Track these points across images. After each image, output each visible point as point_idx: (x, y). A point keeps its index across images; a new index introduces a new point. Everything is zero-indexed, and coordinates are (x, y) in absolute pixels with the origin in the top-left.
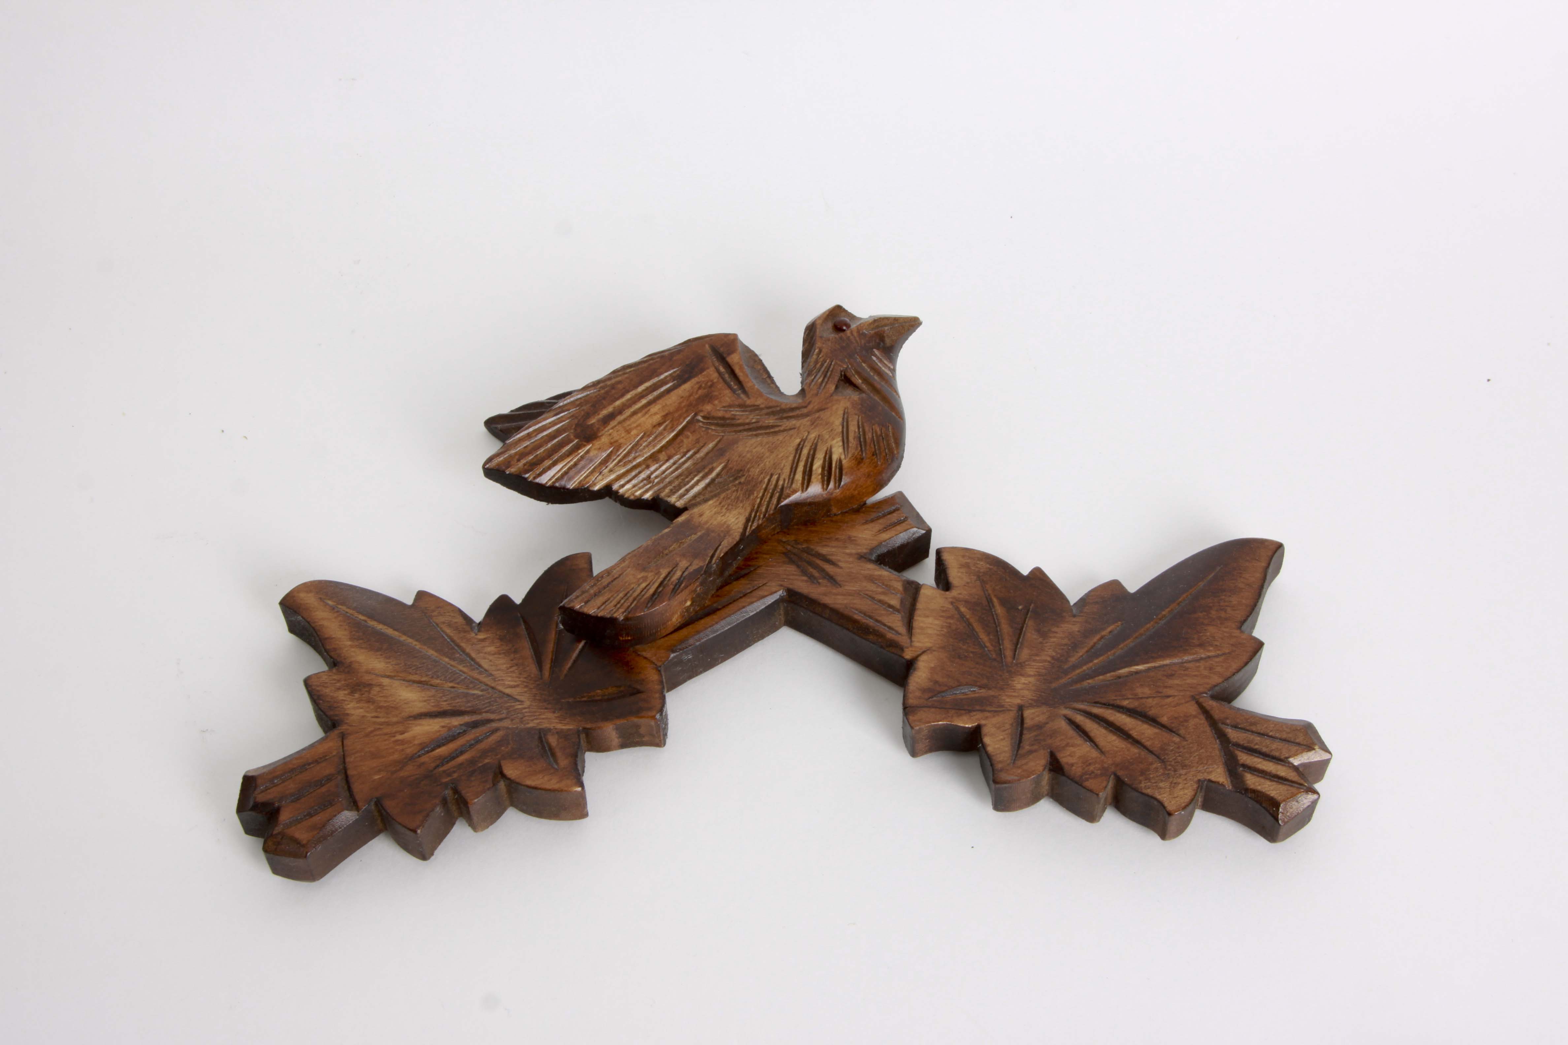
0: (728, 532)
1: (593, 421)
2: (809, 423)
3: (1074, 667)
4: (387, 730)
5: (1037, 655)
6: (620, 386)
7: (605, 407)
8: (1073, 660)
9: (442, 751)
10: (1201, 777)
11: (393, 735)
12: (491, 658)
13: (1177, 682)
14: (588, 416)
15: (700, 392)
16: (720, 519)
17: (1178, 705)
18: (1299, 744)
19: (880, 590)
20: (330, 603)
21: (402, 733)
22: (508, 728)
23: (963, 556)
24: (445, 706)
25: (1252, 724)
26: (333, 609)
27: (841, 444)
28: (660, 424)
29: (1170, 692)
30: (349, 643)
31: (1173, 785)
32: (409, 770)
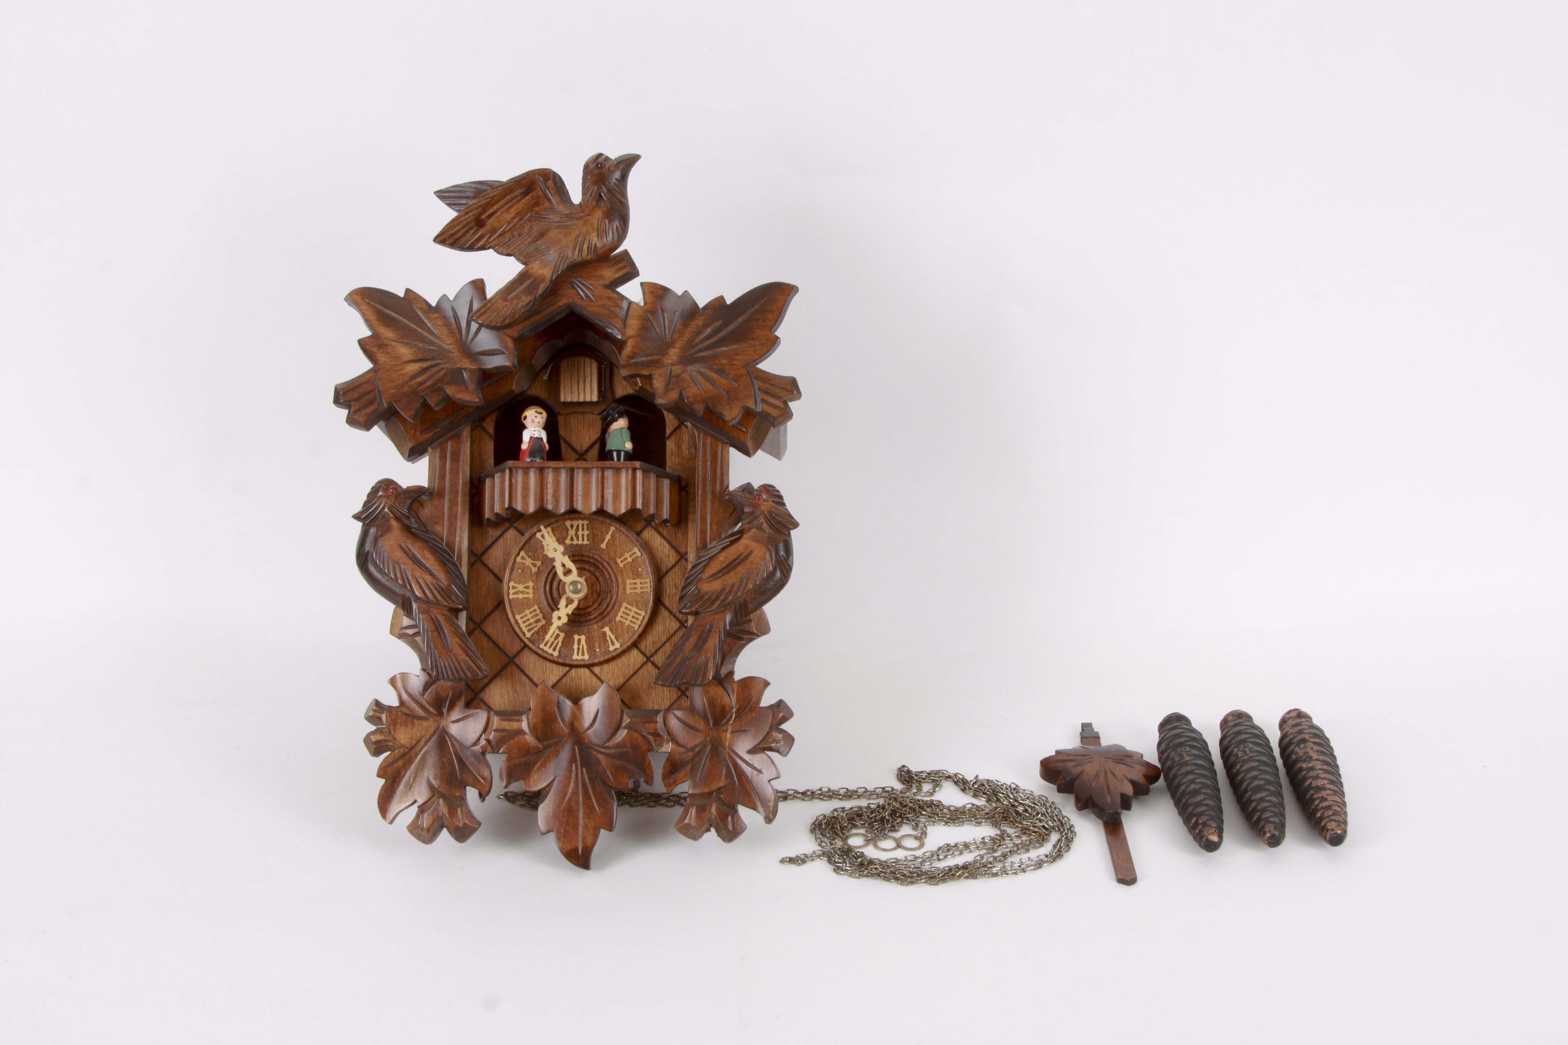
0: (543, 280)
1: (483, 217)
2: (582, 223)
3: (697, 345)
4: (396, 368)
5: (681, 337)
6: (496, 198)
7: (489, 210)
8: (697, 340)
9: (419, 379)
10: (743, 405)
11: (397, 371)
12: (440, 328)
13: (739, 358)
14: (481, 214)
15: (534, 201)
16: (541, 271)
17: (738, 369)
18: (788, 390)
19: (613, 304)
20: (367, 300)
21: (402, 370)
22: (448, 368)
23: (652, 287)
24: (420, 357)
25: (769, 380)
26: (368, 304)
27: (596, 235)
28: (514, 218)
29: (735, 362)
30: (376, 323)
31: (731, 408)
32: (406, 389)
